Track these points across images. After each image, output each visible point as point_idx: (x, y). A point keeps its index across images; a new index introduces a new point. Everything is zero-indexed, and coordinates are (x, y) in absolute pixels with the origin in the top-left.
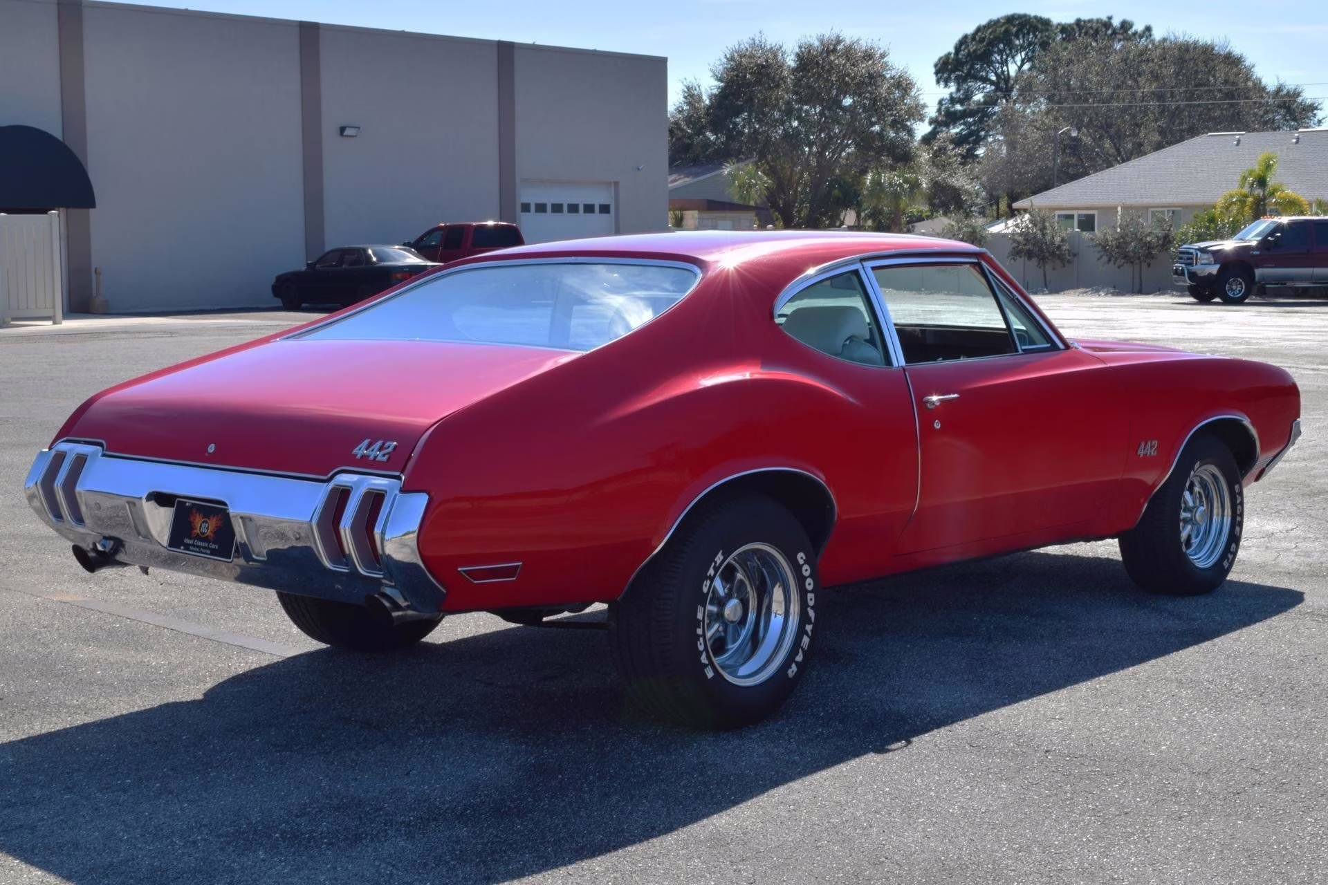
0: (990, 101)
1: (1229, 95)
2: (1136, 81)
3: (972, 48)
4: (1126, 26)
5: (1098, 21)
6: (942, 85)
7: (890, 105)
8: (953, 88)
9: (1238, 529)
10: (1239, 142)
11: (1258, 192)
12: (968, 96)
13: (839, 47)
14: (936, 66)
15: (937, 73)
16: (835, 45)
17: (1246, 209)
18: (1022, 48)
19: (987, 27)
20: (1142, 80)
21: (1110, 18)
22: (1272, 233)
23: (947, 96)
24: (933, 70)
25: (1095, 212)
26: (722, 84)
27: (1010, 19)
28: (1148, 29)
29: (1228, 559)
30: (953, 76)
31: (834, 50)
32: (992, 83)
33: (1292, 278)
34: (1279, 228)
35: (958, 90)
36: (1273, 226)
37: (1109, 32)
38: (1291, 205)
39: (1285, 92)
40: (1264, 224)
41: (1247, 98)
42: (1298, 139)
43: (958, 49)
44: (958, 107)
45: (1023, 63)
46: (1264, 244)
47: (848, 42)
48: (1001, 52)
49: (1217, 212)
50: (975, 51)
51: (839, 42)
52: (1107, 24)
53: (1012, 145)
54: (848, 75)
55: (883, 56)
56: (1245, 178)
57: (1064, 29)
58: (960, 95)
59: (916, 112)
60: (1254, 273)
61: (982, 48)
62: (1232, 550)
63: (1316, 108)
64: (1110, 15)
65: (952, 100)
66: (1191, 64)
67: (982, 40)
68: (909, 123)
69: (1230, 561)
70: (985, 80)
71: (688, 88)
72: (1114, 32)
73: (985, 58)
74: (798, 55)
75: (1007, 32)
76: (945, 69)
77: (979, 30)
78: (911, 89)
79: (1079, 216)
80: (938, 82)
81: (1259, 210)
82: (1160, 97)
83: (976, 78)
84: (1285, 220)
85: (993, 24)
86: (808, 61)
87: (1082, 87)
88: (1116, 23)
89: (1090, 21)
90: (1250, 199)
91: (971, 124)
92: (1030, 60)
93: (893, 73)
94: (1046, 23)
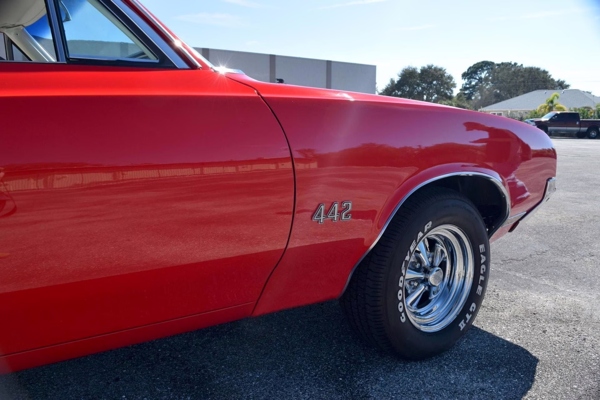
0: (476, 84)
1: (544, 82)
2: (517, 78)
3: (472, 69)
4: (515, 64)
5: (508, 63)
6: (463, 79)
7: (447, 83)
8: (466, 80)
9: (480, 288)
10: (546, 93)
11: (550, 105)
12: (471, 82)
13: (433, 67)
14: (462, 75)
15: (462, 76)
16: (431, 67)
17: (546, 110)
18: (486, 70)
19: (476, 64)
20: (519, 77)
21: (511, 62)
22: (554, 116)
23: (465, 83)
24: (461, 76)
25: (502, 112)
26: (400, 78)
27: (483, 62)
28: (522, 65)
29: (466, 319)
30: (466, 78)
31: (431, 68)
32: (477, 79)
33: (560, 130)
34: (557, 115)
35: (468, 81)
36: (554, 114)
37: (511, 66)
38: (561, 109)
39: (560, 81)
40: (551, 114)
41: (549, 82)
42: (564, 92)
43: (468, 70)
44: (468, 86)
45: (486, 74)
46: (551, 120)
47: (435, 66)
48: (480, 71)
49: (537, 111)
50: (473, 71)
51: (432, 66)
52: (510, 64)
53: (481, 95)
54: (435, 75)
55: (445, 70)
56: (547, 100)
57: (498, 65)
58: (468, 83)
59: (454, 85)
60: (547, 129)
61: (475, 69)
62: (471, 309)
63: (569, 86)
64: (511, 61)
65: (466, 84)
66: (533, 73)
67: (475, 67)
68: (452, 89)
69: (467, 322)
70: (476, 79)
71: (391, 79)
72: (512, 65)
73: (476, 73)
74: (421, 70)
75: (482, 65)
76: (465, 75)
77: (474, 65)
78: (452, 79)
79: (497, 113)
80: (462, 79)
81: (550, 109)
82: (524, 82)
83: (473, 78)
84: (559, 112)
85: (478, 64)
86: (424, 71)
87: (502, 79)
88: (513, 63)
89: (506, 63)
90: (548, 107)
91: (471, 90)
92: (488, 73)
93: (447, 74)
94: (493, 63)
